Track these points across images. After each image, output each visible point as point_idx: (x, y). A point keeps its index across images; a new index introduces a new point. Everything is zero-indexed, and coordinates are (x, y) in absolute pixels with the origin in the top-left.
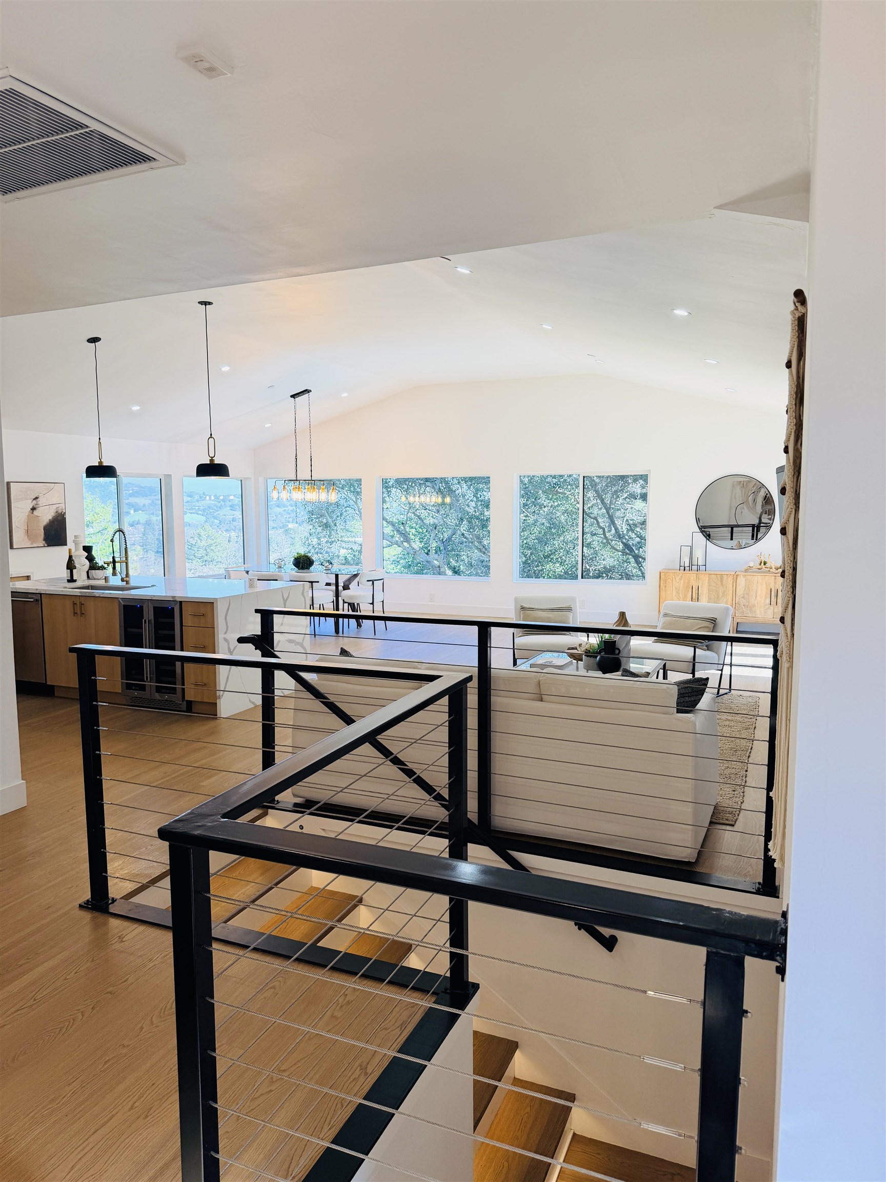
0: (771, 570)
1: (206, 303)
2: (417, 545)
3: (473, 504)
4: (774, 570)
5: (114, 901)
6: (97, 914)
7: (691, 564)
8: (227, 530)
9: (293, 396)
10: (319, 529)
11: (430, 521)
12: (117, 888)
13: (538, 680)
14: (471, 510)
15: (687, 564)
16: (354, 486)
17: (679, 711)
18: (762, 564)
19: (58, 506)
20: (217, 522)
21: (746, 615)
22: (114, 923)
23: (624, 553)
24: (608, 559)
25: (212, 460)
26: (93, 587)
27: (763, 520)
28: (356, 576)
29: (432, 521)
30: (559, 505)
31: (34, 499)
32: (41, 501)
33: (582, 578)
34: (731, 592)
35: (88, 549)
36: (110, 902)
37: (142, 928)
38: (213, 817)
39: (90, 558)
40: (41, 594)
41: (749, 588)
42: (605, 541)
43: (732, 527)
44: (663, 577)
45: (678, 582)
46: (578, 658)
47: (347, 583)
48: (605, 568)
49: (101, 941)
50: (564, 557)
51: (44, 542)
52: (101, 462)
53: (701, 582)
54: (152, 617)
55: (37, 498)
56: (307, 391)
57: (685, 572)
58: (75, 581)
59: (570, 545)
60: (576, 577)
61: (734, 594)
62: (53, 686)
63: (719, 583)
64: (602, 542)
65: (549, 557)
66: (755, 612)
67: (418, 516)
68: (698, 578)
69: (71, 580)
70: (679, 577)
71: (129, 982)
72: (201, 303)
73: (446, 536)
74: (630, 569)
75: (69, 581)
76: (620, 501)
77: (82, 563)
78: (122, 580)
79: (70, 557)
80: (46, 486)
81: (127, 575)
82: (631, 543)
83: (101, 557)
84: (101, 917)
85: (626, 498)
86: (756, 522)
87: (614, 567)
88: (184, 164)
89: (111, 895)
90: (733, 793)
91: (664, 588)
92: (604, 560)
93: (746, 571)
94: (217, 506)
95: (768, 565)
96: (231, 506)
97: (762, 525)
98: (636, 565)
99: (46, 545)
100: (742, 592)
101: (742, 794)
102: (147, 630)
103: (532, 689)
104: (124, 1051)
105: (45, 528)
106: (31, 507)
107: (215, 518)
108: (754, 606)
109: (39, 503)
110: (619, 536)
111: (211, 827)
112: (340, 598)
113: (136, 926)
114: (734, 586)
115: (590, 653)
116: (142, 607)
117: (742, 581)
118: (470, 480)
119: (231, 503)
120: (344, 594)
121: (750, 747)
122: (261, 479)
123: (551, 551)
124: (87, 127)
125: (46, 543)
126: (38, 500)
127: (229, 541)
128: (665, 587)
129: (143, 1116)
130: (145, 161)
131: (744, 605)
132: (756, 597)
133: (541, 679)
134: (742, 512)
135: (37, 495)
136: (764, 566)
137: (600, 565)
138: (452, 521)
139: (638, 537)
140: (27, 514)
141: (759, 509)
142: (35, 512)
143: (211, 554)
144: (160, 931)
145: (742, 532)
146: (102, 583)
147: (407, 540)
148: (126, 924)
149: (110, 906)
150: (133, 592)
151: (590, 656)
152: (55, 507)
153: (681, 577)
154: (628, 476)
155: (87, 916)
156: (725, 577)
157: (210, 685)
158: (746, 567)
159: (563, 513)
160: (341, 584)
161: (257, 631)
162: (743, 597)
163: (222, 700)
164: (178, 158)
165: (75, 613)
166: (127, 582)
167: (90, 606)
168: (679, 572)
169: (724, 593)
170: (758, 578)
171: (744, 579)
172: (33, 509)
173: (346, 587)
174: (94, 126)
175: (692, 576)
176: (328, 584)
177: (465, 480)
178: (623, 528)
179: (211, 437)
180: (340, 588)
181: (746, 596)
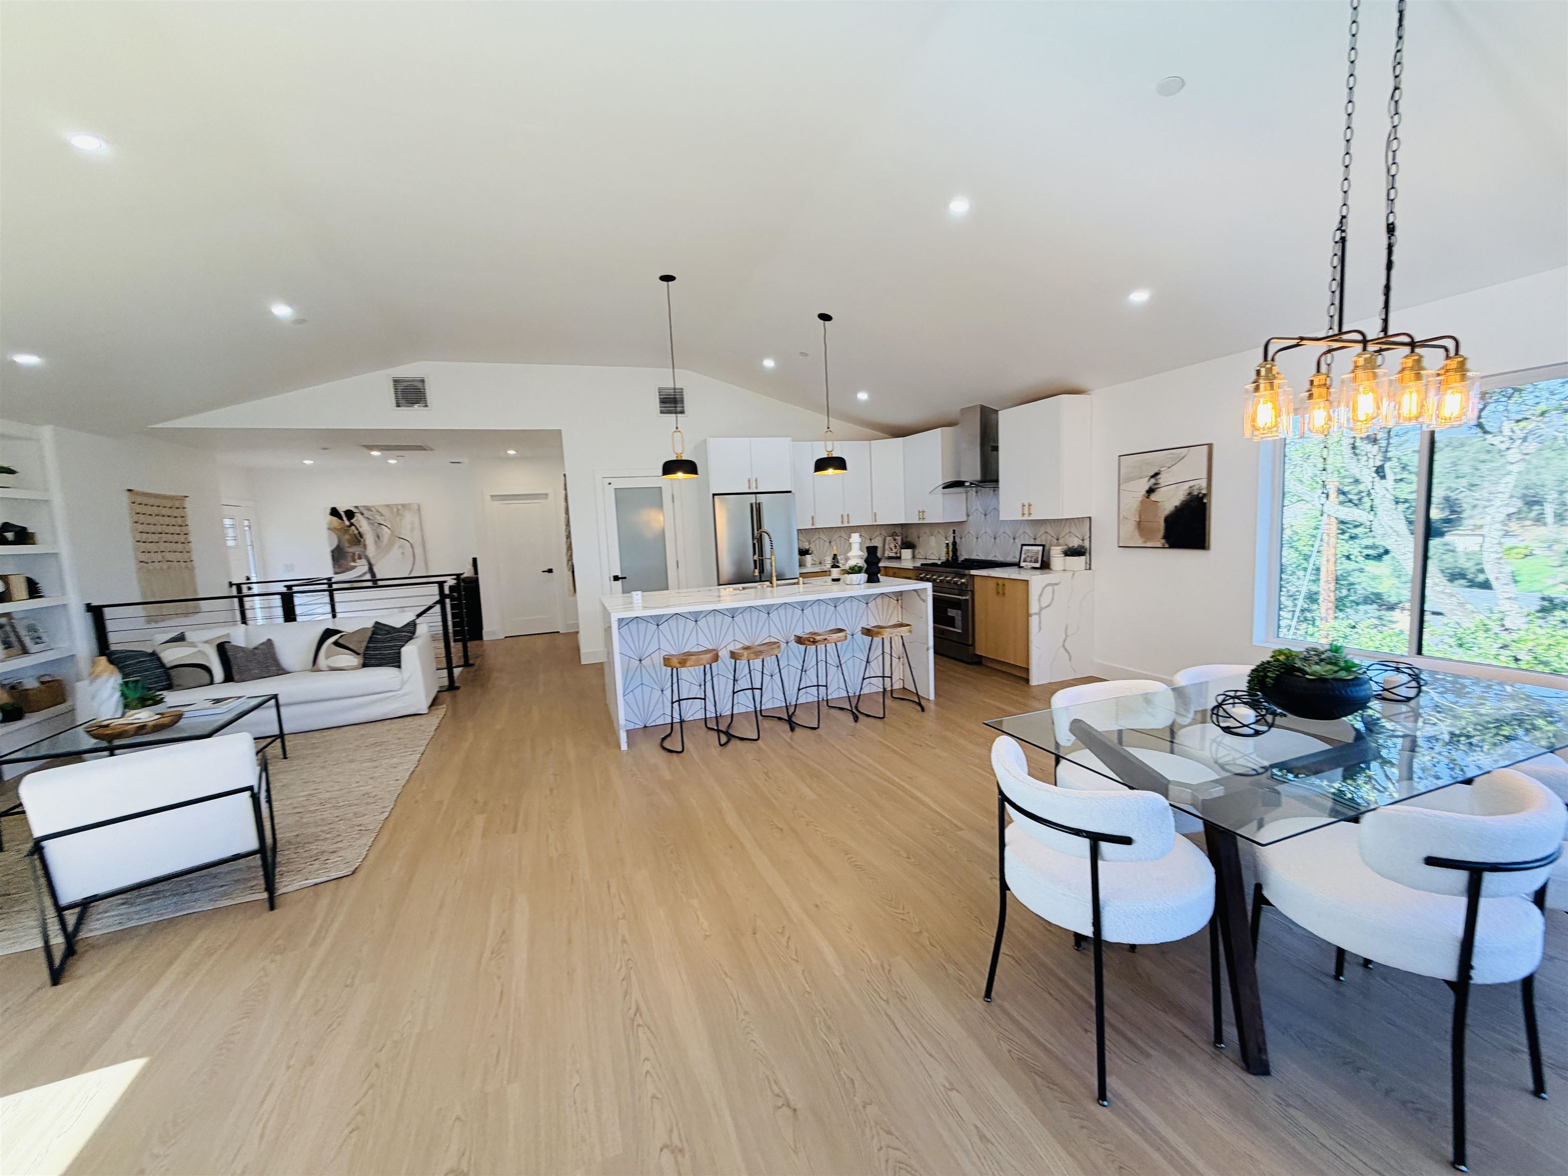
19: (1192, 483)
31: (1153, 477)
32: (1163, 479)
51: (1163, 541)
55: (1156, 474)
80: (1172, 454)
99: (1167, 546)
105: (1167, 520)
106: (1147, 488)
109: (1160, 481)
125: (1168, 542)
126: (1158, 477)
135: (1156, 470)
140: (1141, 499)
142: (1154, 497)
152: (1187, 485)
172: (1151, 491)
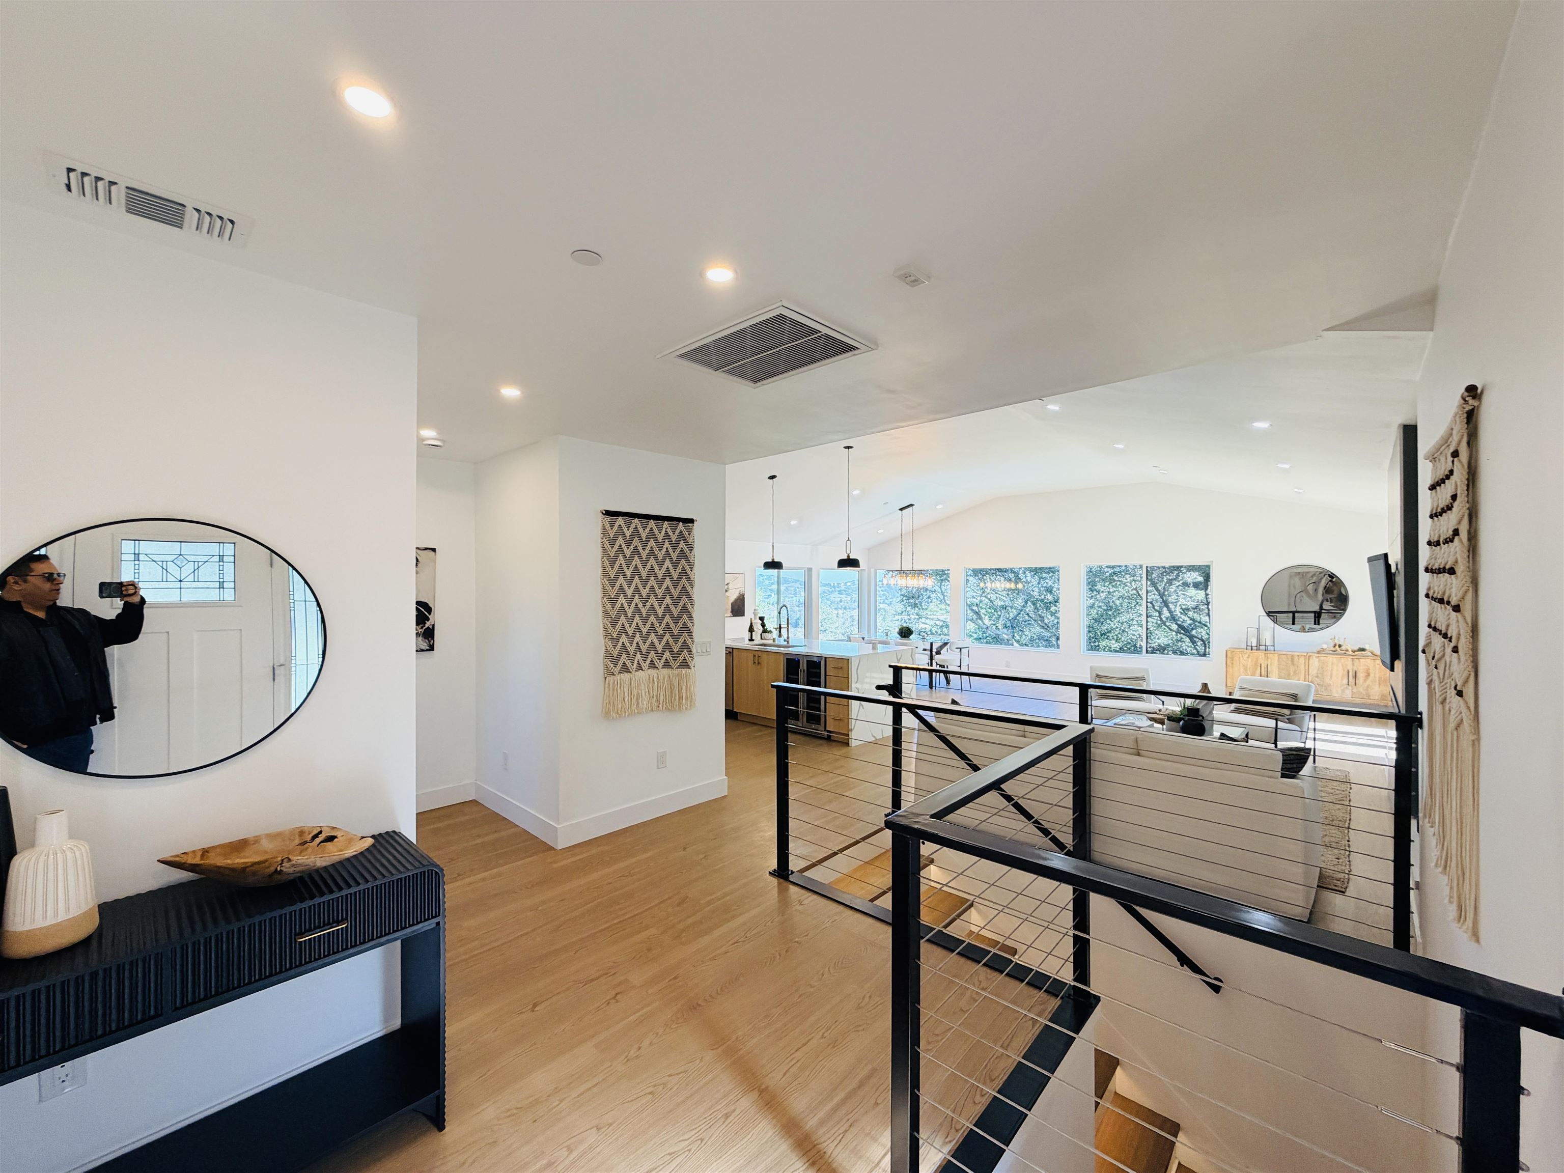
0: (1347, 653)
1: (848, 448)
2: (987, 622)
3: (1036, 589)
4: (1351, 653)
5: (792, 872)
6: (781, 880)
7: (1259, 644)
8: (836, 609)
9: (901, 509)
10: (909, 608)
11: (999, 603)
12: (795, 864)
13: (1135, 737)
14: (1036, 594)
15: (1254, 644)
16: (942, 575)
17: (1283, 776)
18: (1337, 647)
20: (829, 602)
21: (1320, 693)
22: (793, 889)
23: (1177, 632)
24: (1162, 638)
25: (848, 556)
26: (765, 645)
27: (1324, 607)
28: (946, 644)
29: (1000, 603)
30: (1114, 592)
32: (730, 586)
33: (1147, 653)
34: (1303, 672)
35: (762, 619)
36: (790, 873)
37: (815, 897)
38: (924, 817)
39: (763, 625)
40: (733, 648)
41: (1322, 668)
42: (1159, 622)
43: (1294, 613)
44: (1230, 656)
45: (1246, 660)
46: (1162, 722)
47: (939, 649)
48: (1159, 645)
49: (784, 901)
50: (1119, 636)
52: (773, 559)
53: (1269, 661)
54: (805, 668)
56: (911, 505)
57: (1253, 651)
58: (753, 640)
59: (1125, 625)
60: (1140, 652)
61: (1307, 673)
62: (737, 713)
63: (1290, 662)
64: (1156, 623)
65: (1105, 635)
66: (1331, 690)
67: (989, 599)
68: (1267, 658)
69: (751, 640)
70: (1247, 655)
71: (809, 936)
72: (845, 448)
73: (1012, 616)
74: (1184, 648)
75: (750, 640)
76: (1174, 588)
77: (758, 628)
78: (785, 640)
79: (751, 623)
80: (734, 576)
81: (788, 638)
82: (1185, 625)
83: (771, 625)
84: (785, 883)
85: (1179, 585)
86: (1317, 608)
87: (1169, 645)
88: (876, 349)
89: (790, 868)
90: (1338, 860)
91: (1230, 665)
92: (1158, 639)
93: (1319, 652)
94: (829, 592)
95: (1343, 648)
96: (839, 591)
97: (1323, 611)
98: (1191, 644)
100: (1315, 671)
101: (1348, 863)
102: (802, 676)
103: (1131, 744)
104: (812, 990)
105: (731, 605)
107: (827, 599)
108: (1329, 685)
110: (1173, 618)
111: (926, 824)
112: (933, 661)
113: (810, 894)
114: (1307, 666)
115: (1172, 718)
116: (799, 660)
117: (1315, 662)
118: (1036, 571)
119: (839, 589)
120: (937, 657)
121: (1348, 819)
122: (873, 570)
123: (1107, 629)
124: (820, 332)
125: (732, 615)
126: (728, 585)
127: (837, 616)
128: (1232, 664)
129: (831, 1046)
130: (851, 350)
131: (1318, 684)
132: (1331, 677)
133: (1138, 736)
134: (1301, 600)
135: (728, 582)
136: (1338, 649)
137: (1155, 643)
138: (1019, 602)
139: (1191, 620)
141: (1320, 598)
142: (727, 594)
143: (825, 626)
144: (828, 902)
145: (1303, 618)
146: (771, 642)
147: (981, 618)
148: (803, 891)
149: (790, 876)
150: (790, 649)
151: (1173, 720)
152: (739, 590)
153: (1249, 655)
154: (1182, 567)
155: (774, 881)
156: (1296, 658)
157: (845, 720)
158: (1319, 649)
159: (1118, 599)
160: (934, 650)
161: (890, 681)
162: (1317, 677)
163: (853, 732)
164: (873, 345)
165: (755, 663)
166: (788, 642)
167: (764, 656)
168: (1246, 651)
169: (1295, 672)
170: (1333, 659)
171: (1317, 660)
172: (725, 591)
173: (938, 653)
174: (825, 331)
175: (1260, 655)
176: (925, 650)
177: (1031, 570)
178: (1178, 612)
179: (849, 540)
180: (934, 653)
181: (1319, 675)
